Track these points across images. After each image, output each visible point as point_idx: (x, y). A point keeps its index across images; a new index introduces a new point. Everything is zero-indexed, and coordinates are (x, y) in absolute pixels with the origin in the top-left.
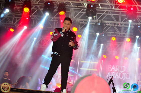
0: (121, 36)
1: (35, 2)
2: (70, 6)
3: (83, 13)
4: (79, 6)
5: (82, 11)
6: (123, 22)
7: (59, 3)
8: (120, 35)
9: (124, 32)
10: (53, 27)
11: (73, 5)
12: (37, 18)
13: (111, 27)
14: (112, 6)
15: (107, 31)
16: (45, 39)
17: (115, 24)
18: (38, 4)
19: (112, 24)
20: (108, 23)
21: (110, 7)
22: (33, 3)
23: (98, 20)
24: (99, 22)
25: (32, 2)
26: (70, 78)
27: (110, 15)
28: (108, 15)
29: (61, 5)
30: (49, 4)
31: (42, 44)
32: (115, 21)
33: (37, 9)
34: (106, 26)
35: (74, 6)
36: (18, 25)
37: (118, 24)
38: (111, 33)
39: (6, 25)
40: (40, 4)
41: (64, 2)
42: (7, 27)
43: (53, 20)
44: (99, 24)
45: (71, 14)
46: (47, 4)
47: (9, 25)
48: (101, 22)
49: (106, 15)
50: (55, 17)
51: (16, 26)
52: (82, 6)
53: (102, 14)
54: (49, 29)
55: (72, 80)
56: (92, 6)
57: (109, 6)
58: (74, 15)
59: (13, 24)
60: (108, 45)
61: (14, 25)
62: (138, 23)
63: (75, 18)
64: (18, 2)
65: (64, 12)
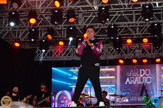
0: (137, 37)
1: (40, 11)
2: (79, 11)
3: (93, 17)
4: (89, 10)
5: (92, 15)
6: (138, 21)
7: (67, 10)
8: (135, 36)
9: (140, 33)
10: (61, 36)
11: (82, 10)
12: (44, 28)
13: (124, 28)
14: (125, 6)
15: (121, 34)
16: (53, 50)
17: (129, 25)
18: (44, 13)
19: (126, 25)
20: (122, 25)
21: (123, 8)
22: (39, 13)
23: (111, 22)
24: (111, 24)
25: (37, 11)
26: (86, 89)
27: (123, 16)
28: (120, 16)
29: (70, 11)
30: (56, 11)
31: (50, 56)
32: (129, 22)
33: (42, 18)
34: (120, 28)
35: (84, 11)
36: (22, 39)
37: (133, 25)
38: (126, 35)
39: (9, 40)
40: (46, 12)
41: (72, 8)
42: (10, 42)
43: (61, 28)
44: (113, 27)
45: (80, 20)
46: (54, 11)
47: (12, 40)
48: (114, 24)
49: (118, 16)
50: (63, 24)
51: (20, 39)
52: (92, 9)
53: (115, 16)
54: (58, 39)
55: (88, 92)
56: (103, 9)
57: (122, 6)
58: (83, 21)
59: (17, 37)
60: (123, 48)
61: (19, 39)
62: (155, 21)
63: (85, 23)
64: (22, 13)
65: (74, 18)
